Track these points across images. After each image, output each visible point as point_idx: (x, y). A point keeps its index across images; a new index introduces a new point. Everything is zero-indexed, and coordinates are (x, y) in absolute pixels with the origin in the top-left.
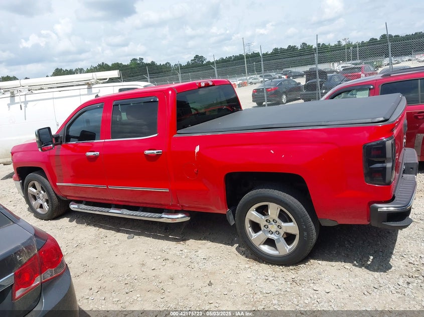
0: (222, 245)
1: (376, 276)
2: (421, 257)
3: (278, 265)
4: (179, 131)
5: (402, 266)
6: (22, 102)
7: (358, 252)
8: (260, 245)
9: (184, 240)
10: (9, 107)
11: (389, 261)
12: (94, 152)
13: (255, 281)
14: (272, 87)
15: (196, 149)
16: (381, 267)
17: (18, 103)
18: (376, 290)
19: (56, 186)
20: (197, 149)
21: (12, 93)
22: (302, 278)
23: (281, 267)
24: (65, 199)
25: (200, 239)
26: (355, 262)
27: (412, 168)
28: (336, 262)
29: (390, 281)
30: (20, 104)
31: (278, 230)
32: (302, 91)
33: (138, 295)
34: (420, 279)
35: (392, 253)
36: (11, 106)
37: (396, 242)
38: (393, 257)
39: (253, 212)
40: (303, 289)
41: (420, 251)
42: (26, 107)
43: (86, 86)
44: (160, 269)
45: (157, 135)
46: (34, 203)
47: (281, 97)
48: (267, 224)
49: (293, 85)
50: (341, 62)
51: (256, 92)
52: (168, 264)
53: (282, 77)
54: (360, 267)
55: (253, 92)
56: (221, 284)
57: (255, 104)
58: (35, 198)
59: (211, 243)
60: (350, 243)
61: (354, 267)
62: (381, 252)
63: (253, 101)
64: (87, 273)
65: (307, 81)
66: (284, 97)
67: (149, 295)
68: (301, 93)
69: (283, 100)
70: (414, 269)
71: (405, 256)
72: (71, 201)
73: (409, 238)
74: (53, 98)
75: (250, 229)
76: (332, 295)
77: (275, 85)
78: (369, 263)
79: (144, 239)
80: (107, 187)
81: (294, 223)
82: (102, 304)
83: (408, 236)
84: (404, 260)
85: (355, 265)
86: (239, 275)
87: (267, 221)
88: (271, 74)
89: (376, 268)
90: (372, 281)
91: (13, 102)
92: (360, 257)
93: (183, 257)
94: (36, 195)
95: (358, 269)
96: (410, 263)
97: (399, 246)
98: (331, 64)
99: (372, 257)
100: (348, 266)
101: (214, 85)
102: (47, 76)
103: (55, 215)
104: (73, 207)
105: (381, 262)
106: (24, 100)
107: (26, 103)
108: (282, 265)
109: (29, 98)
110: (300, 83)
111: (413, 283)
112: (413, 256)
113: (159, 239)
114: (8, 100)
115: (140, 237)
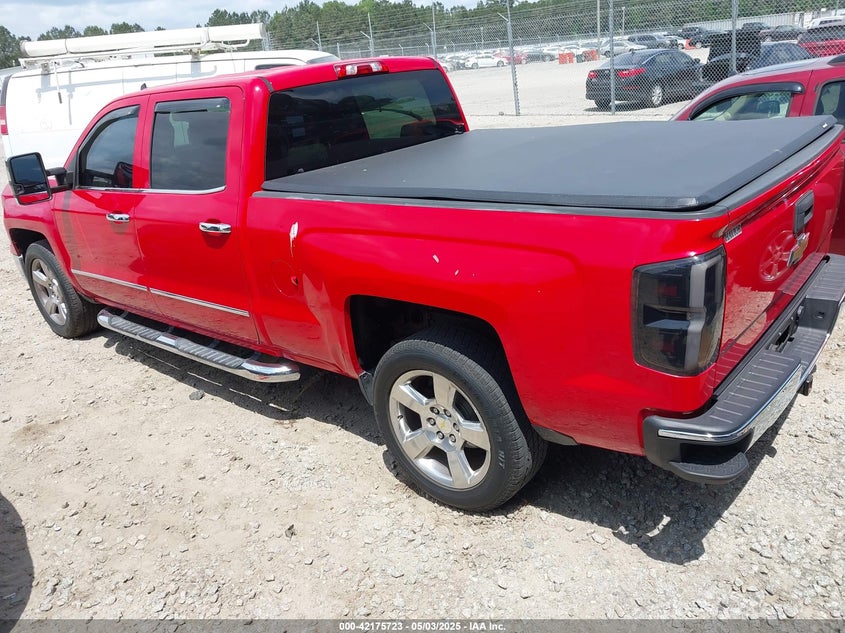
0: (361, 439)
1: (653, 572)
2: (786, 538)
3: (450, 507)
4: (267, 184)
5: (728, 556)
6: (61, 87)
7: (642, 502)
8: (418, 457)
9: (294, 416)
10: (39, 96)
11: (704, 535)
12: (121, 213)
13: (386, 539)
14: (632, 68)
15: (292, 231)
16: (677, 550)
17: (55, 88)
18: (639, 609)
19: (71, 274)
20: (294, 231)
21: (45, 67)
22: (485, 552)
23: (455, 513)
24: (93, 301)
25: (325, 420)
26: (622, 528)
27: (822, 314)
28: (580, 520)
29: (681, 591)
30: (57, 92)
31: (455, 432)
32: (695, 79)
33: (142, 537)
34: (758, 600)
35: (719, 516)
36: (44, 95)
37: (744, 486)
38: (719, 524)
39: (403, 388)
40: (475, 580)
41: (793, 520)
42: (71, 96)
43: (189, 58)
44: (214, 479)
45: (223, 188)
46: (45, 300)
47: (650, 90)
48: (433, 415)
49: (682, 64)
50: (823, 10)
51: (596, 77)
52: (237, 469)
53: (679, 42)
54: (629, 542)
55: (590, 76)
56: (312, 536)
57: (592, 104)
58: (47, 292)
59: (343, 431)
60: (635, 475)
61: (615, 540)
62: (697, 508)
63: (589, 97)
64: (79, 468)
65: (712, 56)
66: (658, 91)
67: (164, 538)
68: (694, 84)
69: (655, 99)
70: (756, 568)
71: (748, 529)
72: (104, 306)
73: (782, 481)
74: (123, 81)
75: (402, 422)
76: (533, 604)
77: (639, 63)
78: (656, 532)
79: (220, 404)
80: (149, 290)
81: (481, 426)
82: (67, 546)
83: (782, 475)
84: (741, 540)
85: (619, 536)
86: (361, 518)
87: (432, 409)
88: (654, 34)
89: (664, 550)
90: (639, 583)
91: (46, 87)
92: (640, 517)
93: (272, 457)
94: (47, 286)
95: (622, 544)
96: (751, 549)
97: (747, 498)
98: (798, 14)
99: (666, 520)
100: (603, 533)
101: (387, 72)
102: (198, 26)
103: (80, 331)
104: (103, 319)
105: (684, 535)
106: (67, 83)
107: (71, 88)
108: (459, 510)
109: (77, 78)
110: (697, 61)
111: (736, 606)
112: (769, 531)
113: (247, 407)
114: (37, 82)
115: (215, 398)
